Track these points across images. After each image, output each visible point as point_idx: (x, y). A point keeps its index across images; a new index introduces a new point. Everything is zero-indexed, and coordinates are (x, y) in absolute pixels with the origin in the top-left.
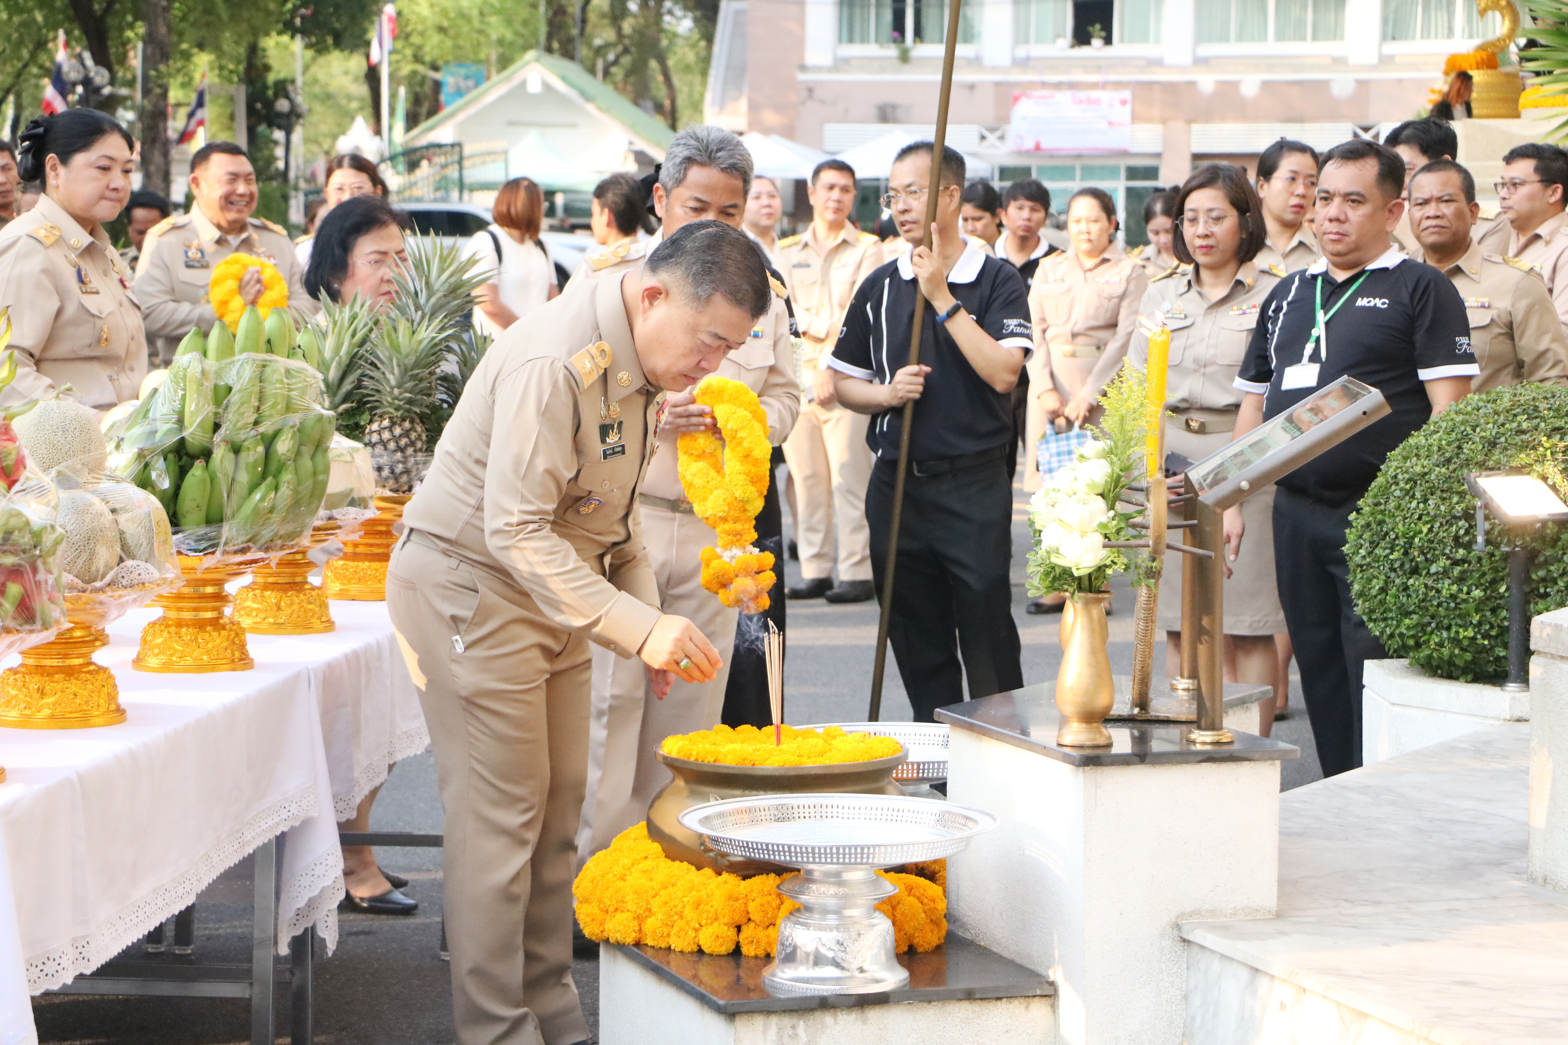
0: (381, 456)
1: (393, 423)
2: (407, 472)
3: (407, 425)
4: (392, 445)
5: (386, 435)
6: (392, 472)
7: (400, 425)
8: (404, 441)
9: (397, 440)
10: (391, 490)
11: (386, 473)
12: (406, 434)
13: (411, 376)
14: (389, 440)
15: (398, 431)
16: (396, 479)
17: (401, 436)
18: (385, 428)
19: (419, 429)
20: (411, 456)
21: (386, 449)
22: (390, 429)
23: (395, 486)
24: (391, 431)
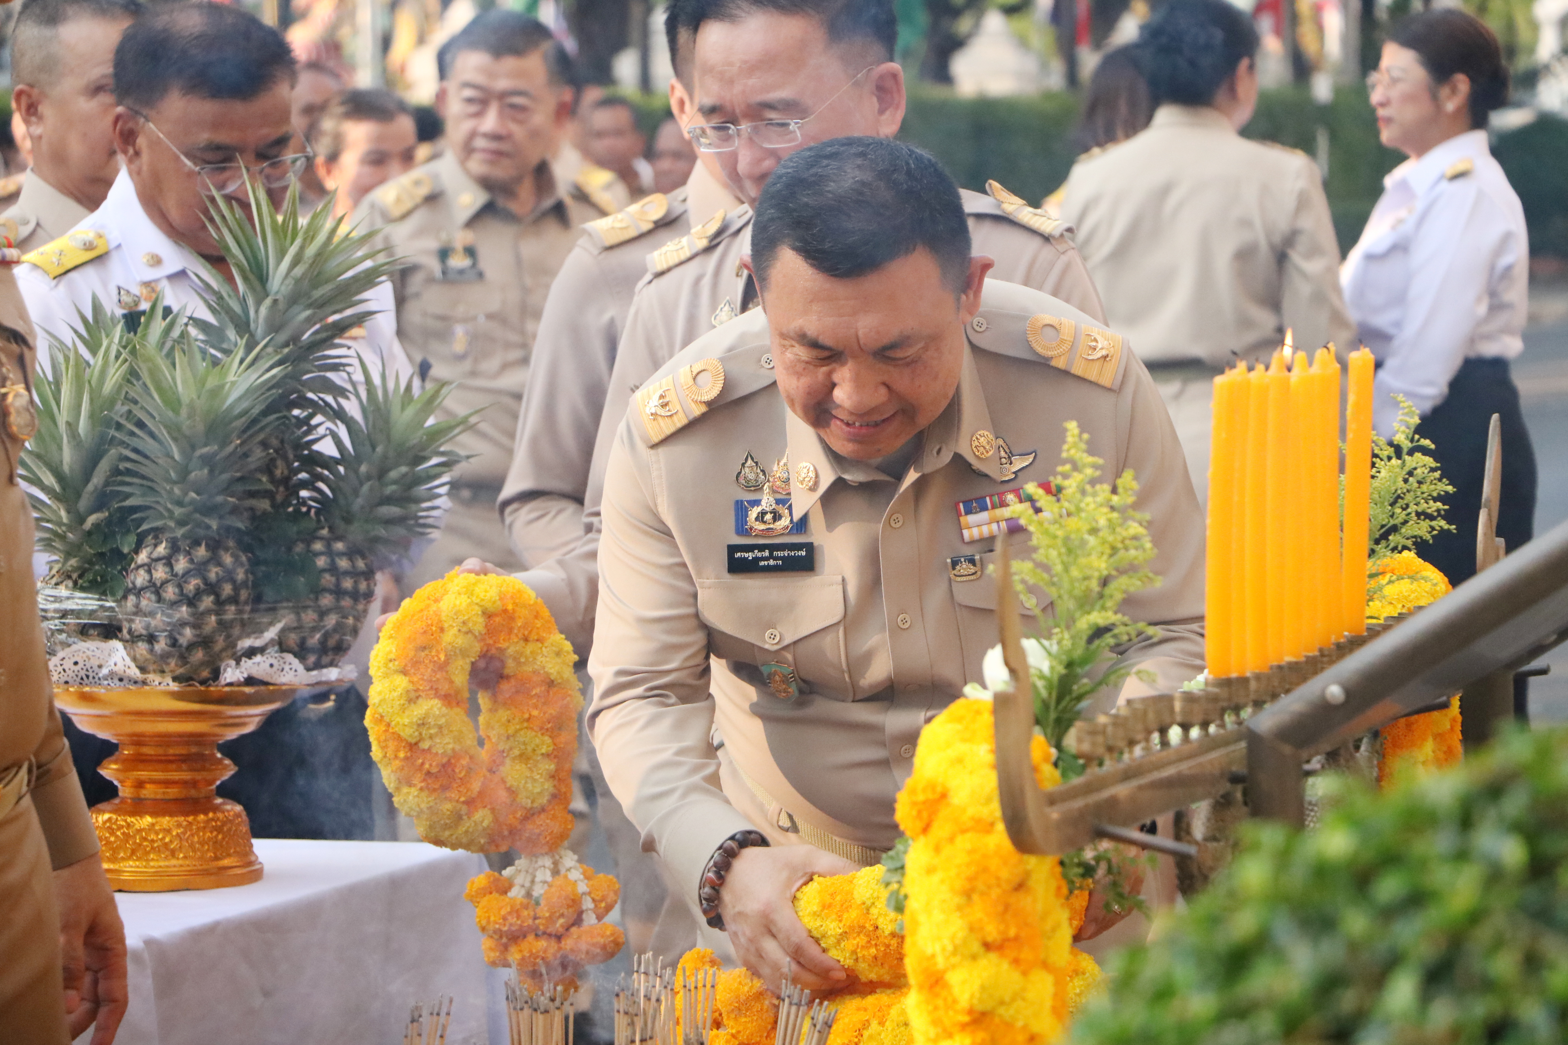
0: (152, 614)
1: (175, 548)
2: (205, 642)
3: (202, 552)
4: (170, 592)
5: (160, 573)
6: (174, 643)
7: (188, 553)
8: (193, 584)
9: (180, 581)
10: (175, 679)
11: (161, 646)
12: (200, 569)
13: (201, 457)
14: (165, 582)
15: (181, 565)
16: (183, 659)
17: (187, 573)
18: (158, 560)
19: (228, 560)
20: (208, 612)
21: (160, 599)
22: (168, 561)
23: (180, 671)
24: (169, 565)
